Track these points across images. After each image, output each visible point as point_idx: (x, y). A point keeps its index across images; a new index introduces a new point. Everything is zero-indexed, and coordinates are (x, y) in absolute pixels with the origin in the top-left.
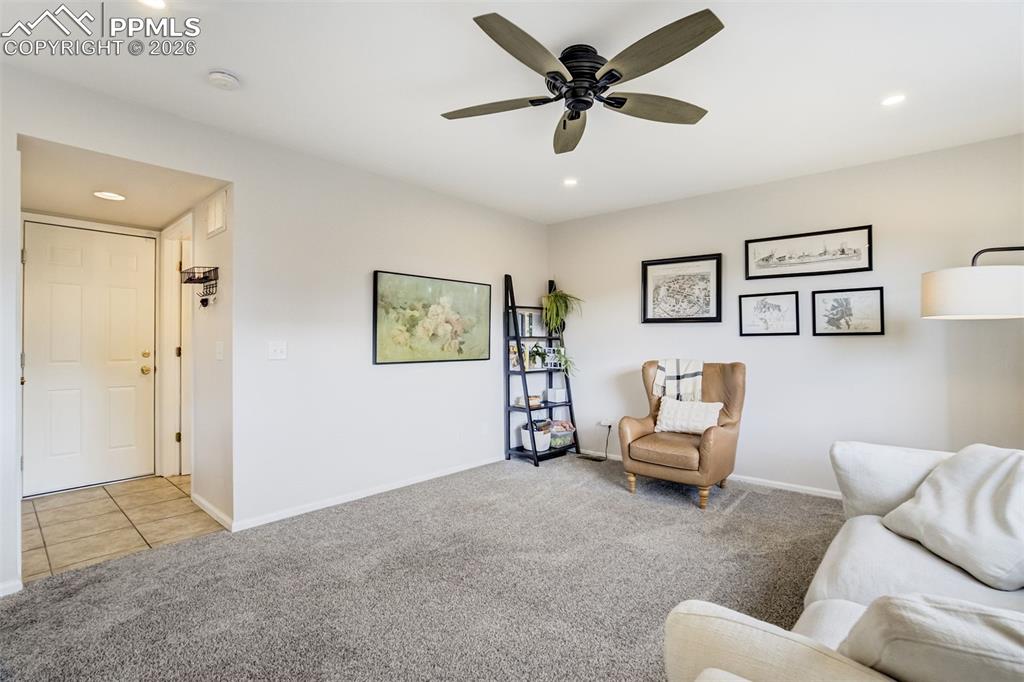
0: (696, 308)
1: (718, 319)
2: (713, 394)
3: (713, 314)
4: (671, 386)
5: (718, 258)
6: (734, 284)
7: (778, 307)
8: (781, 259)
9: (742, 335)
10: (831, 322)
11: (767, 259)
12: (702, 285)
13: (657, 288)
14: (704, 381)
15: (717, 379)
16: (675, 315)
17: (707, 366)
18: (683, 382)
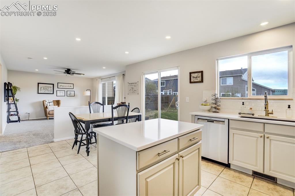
0: (49, 92)
1: (53, 94)
2: (55, 105)
4: (48, 104)
5: (53, 84)
6: (56, 89)
7: (62, 92)
8: (63, 86)
9: (57, 96)
10: (69, 95)
11: (61, 86)
12: (50, 88)
14: (53, 103)
15: (56, 103)
16: (45, 93)
17: (53, 101)
18: (50, 103)
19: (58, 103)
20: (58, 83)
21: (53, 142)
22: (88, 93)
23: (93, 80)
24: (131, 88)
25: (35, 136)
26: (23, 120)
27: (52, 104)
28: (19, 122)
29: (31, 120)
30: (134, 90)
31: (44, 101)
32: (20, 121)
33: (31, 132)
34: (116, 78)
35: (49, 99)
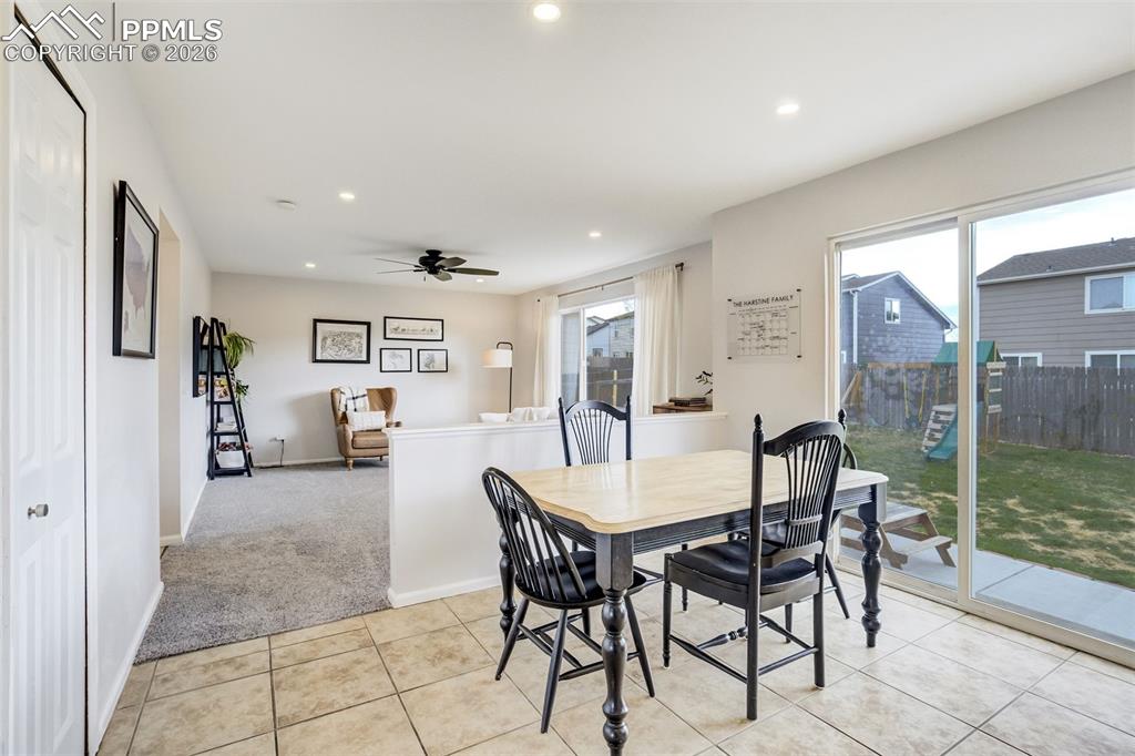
0: (353, 354)
1: (368, 361)
2: (377, 407)
3: (365, 359)
4: (350, 403)
5: (368, 324)
6: (378, 342)
7: (401, 357)
8: (404, 330)
9: (381, 371)
10: (427, 365)
11: (396, 329)
12: (357, 340)
13: (324, 339)
14: (370, 399)
15: (377, 398)
16: (338, 358)
17: (368, 390)
18: (357, 401)
19: (385, 399)
20: (385, 318)
21: (386, 608)
22: (503, 359)
23: (518, 301)
24: (748, 328)
25: (304, 557)
26: (262, 468)
27: (363, 403)
28: (250, 475)
29: (288, 467)
30: (768, 334)
31: (338, 390)
32: (252, 470)
33: (290, 531)
34: (639, 284)
35: (353, 383)
